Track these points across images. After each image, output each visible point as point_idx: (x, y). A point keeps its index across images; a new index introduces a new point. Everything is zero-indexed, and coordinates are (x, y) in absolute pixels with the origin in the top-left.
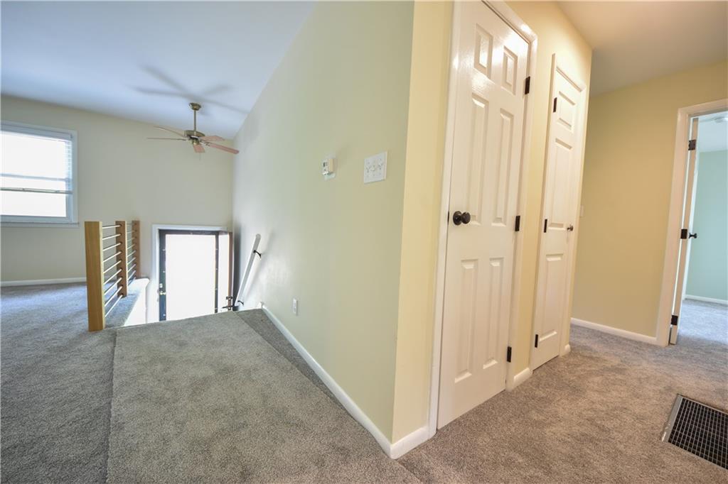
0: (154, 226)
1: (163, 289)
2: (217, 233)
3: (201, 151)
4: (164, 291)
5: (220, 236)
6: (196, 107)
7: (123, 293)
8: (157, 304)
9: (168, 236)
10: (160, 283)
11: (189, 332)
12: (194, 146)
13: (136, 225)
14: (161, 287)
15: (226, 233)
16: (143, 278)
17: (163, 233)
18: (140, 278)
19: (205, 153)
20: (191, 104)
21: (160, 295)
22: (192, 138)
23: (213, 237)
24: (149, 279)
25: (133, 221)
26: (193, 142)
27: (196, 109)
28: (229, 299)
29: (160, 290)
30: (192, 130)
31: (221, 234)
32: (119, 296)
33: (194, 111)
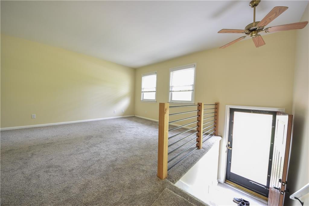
0: (226, 106)
1: (230, 146)
2: (275, 114)
3: (260, 44)
6: (254, 4)
9: (236, 113)
10: (228, 141)
14: (229, 144)
15: (284, 114)
16: (219, 136)
17: (232, 111)
18: (217, 135)
19: (265, 44)
20: (251, 3)
21: (228, 149)
22: (251, 31)
23: (271, 116)
24: (222, 137)
25: (215, 103)
26: (252, 34)
27: (256, 5)
28: (283, 184)
29: (228, 146)
30: (252, 22)
31: (279, 115)
32: (196, 147)
33: (253, 8)
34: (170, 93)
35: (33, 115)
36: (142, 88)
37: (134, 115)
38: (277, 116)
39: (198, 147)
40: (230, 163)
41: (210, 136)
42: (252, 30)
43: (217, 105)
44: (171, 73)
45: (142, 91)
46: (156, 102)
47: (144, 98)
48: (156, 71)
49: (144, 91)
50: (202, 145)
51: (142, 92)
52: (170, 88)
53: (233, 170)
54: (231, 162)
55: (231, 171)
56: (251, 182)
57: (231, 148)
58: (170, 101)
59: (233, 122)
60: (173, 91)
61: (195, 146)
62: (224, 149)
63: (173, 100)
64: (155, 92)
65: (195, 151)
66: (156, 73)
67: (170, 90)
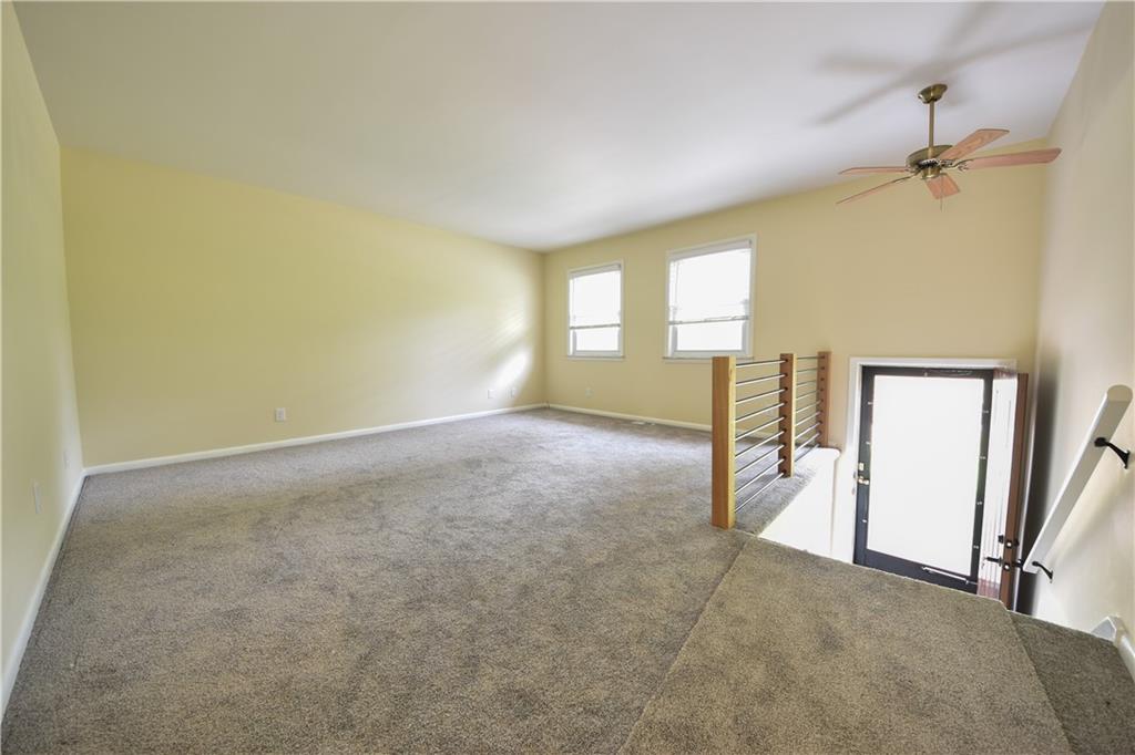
0: (852, 360)
1: (864, 474)
2: (988, 375)
3: (945, 191)
4: (867, 478)
5: (996, 383)
6: (932, 95)
7: (785, 470)
8: (853, 499)
9: (878, 378)
10: (859, 462)
11: (861, 613)
12: (929, 184)
13: (823, 360)
14: (862, 469)
15: (1010, 374)
16: (832, 447)
17: (868, 373)
18: (827, 447)
19: (958, 191)
20: (922, 93)
21: (858, 483)
22: (923, 167)
23: (980, 383)
24: (840, 450)
25: (820, 353)
26: (926, 175)
27: (934, 99)
28: (1009, 544)
29: (859, 475)
30: (924, 147)
31: (999, 378)
32: (779, 472)
33: (929, 105)
34: (671, 327)
35: (279, 410)
36: (571, 314)
37: (545, 404)
38: (995, 381)
39: (785, 471)
40: (866, 525)
41: (807, 449)
42: (925, 164)
43: (823, 357)
44: (673, 267)
45: (571, 325)
46: (623, 357)
47: (578, 348)
48: (622, 263)
49: (577, 325)
50: (795, 468)
51: (573, 328)
52: (671, 313)
53: (874, 544)
54: (867, 519)
55: (869, 547)
56: (927, 571)
57: (868, 479)
58: (669, 355)
59: (871, 406)
60: (681, 323)
61: (775, 468)
62: (849, 484)
63: (679, 348)
64: (618, 328)
65: (777, 481)
66: (620, 266)
67: (671, 319)
